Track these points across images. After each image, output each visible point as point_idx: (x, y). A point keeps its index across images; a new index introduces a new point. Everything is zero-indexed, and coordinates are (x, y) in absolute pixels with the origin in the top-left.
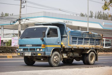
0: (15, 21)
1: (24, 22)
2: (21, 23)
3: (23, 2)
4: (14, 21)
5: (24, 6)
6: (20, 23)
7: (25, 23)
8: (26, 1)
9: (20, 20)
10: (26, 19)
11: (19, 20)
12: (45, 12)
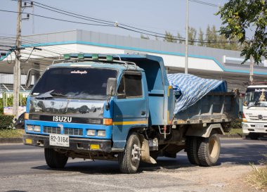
0: (7, 52)
1: (28, 56)
2: (21, 58)
3: (25, 4)
4: (4, 52)
5: (28, 16)
6: (18, 57)
7: (32, 57)
8: (32, 3)
9: (19, 49)
10: (34, 48)
11: (17, 49)
12: (81, 31)
